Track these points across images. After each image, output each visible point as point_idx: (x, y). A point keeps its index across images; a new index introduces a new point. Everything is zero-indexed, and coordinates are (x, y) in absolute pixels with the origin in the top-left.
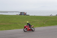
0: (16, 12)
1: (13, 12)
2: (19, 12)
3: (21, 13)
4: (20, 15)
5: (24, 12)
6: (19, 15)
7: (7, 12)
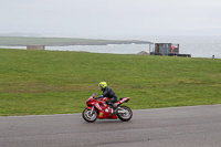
0: (137, 42)
1: (126, 42)
2: (150, 43)
3: (158, 45)
4: (153, 56)
5: (170, 44)
6: (151, 54)
7: (104, 43)
